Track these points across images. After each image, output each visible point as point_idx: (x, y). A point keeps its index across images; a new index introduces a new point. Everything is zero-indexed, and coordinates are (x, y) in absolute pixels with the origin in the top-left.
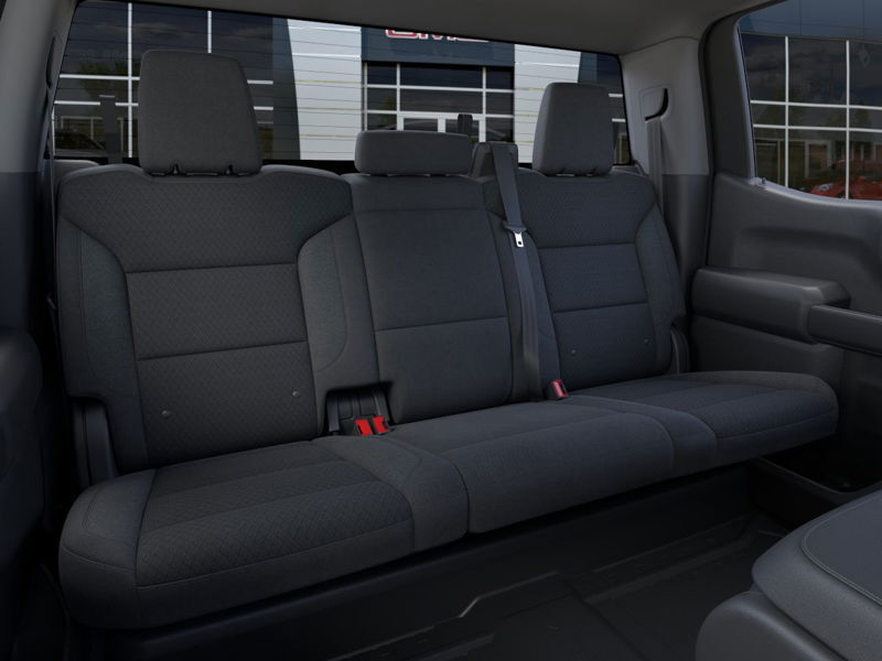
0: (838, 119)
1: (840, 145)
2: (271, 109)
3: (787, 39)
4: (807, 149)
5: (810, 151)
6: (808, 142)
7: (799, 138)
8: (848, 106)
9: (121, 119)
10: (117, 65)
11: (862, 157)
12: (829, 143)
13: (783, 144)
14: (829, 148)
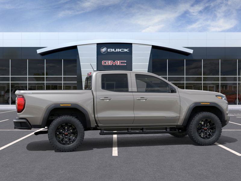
0: (218, 79)
1: (217, 86)
2: (76, 82)
3: (202, 60)
4: (208, 88)
5: (209, 88)
6: (208, 86)
7: (206, 84)
8: (220, 76)
9: (43, 85)
10: (42, 73)
11: (224, 89)
12: (214, 86)
13: (201, 86)
14: (215, 87)
